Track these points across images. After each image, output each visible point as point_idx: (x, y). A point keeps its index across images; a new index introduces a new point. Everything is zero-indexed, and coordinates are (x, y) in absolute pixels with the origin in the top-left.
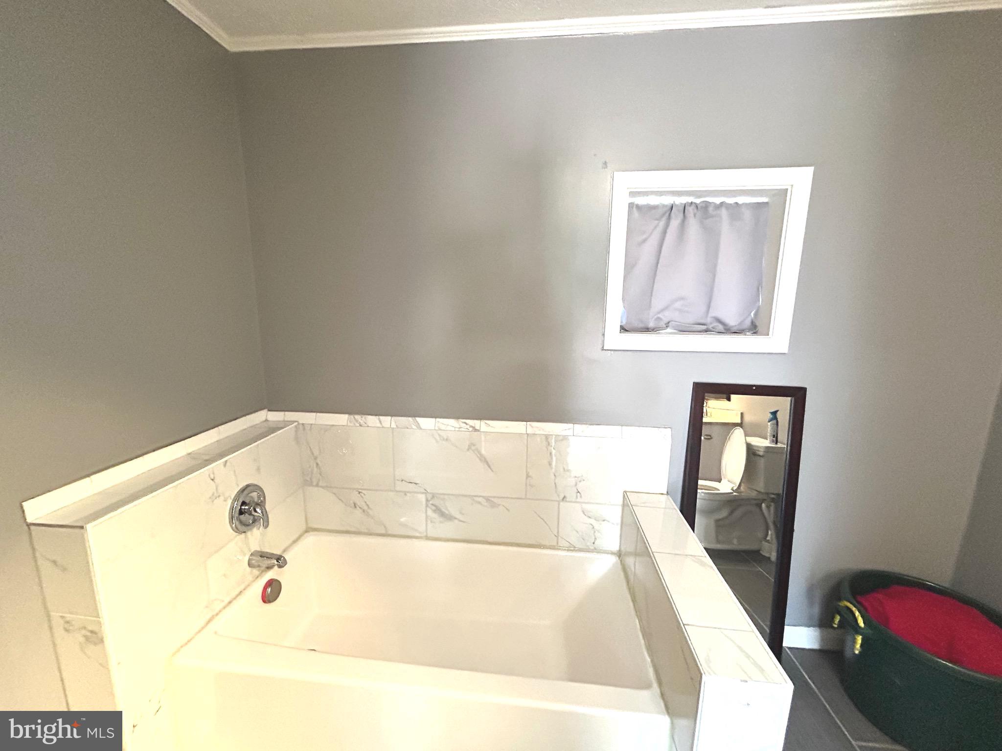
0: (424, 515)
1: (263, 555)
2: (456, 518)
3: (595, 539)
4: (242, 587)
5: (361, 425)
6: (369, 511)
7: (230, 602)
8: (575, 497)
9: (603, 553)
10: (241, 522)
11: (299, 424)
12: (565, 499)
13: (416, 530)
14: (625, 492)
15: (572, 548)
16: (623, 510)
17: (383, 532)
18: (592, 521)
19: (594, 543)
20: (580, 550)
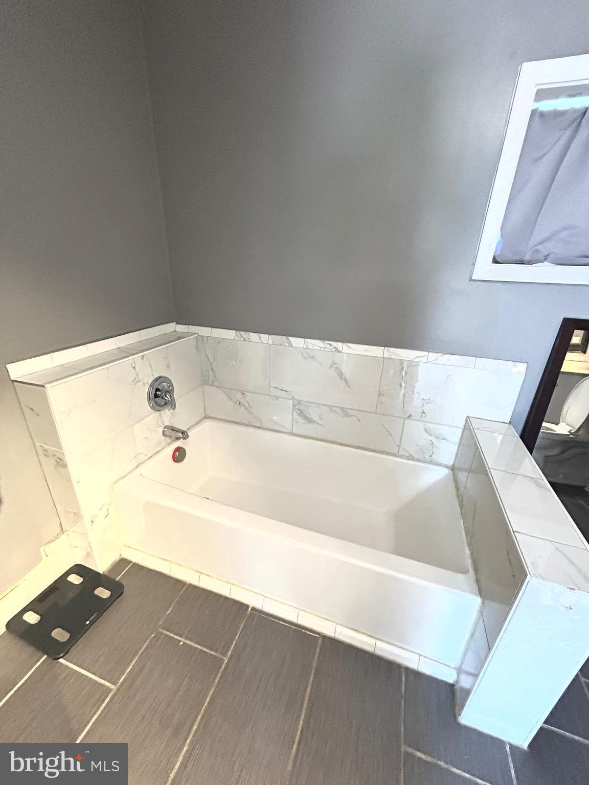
0: (291, 417)
1: (173, 429)
2: (316, 422)
3: (433, 453)
4: (159, 448)
5: (245, 340)
6: (249, 408)
7: (151, 457)
8: (420, 417)
9: (438, 465)
10: (156, 403)
11: (198, 335)
12: (410, 417)
13: (284, 427)
14: (468, 417)
15: (411, 458)
16: (463, 431)
17: (258, 425)
18: (432, 438)
19: (431, 456)
20: (418, 460)
